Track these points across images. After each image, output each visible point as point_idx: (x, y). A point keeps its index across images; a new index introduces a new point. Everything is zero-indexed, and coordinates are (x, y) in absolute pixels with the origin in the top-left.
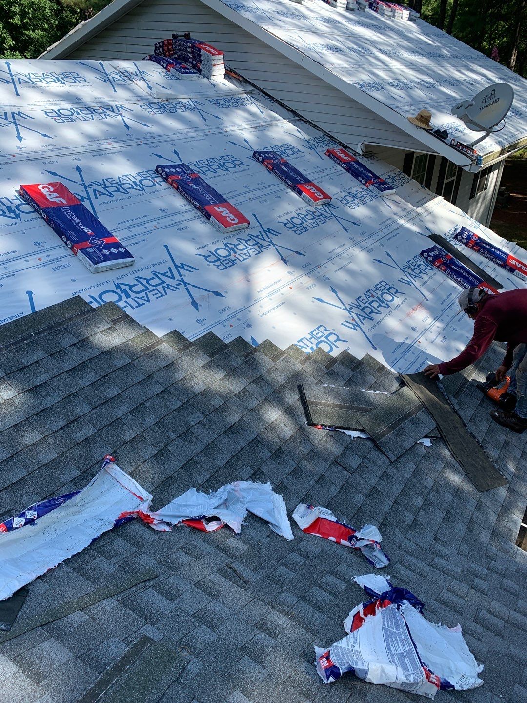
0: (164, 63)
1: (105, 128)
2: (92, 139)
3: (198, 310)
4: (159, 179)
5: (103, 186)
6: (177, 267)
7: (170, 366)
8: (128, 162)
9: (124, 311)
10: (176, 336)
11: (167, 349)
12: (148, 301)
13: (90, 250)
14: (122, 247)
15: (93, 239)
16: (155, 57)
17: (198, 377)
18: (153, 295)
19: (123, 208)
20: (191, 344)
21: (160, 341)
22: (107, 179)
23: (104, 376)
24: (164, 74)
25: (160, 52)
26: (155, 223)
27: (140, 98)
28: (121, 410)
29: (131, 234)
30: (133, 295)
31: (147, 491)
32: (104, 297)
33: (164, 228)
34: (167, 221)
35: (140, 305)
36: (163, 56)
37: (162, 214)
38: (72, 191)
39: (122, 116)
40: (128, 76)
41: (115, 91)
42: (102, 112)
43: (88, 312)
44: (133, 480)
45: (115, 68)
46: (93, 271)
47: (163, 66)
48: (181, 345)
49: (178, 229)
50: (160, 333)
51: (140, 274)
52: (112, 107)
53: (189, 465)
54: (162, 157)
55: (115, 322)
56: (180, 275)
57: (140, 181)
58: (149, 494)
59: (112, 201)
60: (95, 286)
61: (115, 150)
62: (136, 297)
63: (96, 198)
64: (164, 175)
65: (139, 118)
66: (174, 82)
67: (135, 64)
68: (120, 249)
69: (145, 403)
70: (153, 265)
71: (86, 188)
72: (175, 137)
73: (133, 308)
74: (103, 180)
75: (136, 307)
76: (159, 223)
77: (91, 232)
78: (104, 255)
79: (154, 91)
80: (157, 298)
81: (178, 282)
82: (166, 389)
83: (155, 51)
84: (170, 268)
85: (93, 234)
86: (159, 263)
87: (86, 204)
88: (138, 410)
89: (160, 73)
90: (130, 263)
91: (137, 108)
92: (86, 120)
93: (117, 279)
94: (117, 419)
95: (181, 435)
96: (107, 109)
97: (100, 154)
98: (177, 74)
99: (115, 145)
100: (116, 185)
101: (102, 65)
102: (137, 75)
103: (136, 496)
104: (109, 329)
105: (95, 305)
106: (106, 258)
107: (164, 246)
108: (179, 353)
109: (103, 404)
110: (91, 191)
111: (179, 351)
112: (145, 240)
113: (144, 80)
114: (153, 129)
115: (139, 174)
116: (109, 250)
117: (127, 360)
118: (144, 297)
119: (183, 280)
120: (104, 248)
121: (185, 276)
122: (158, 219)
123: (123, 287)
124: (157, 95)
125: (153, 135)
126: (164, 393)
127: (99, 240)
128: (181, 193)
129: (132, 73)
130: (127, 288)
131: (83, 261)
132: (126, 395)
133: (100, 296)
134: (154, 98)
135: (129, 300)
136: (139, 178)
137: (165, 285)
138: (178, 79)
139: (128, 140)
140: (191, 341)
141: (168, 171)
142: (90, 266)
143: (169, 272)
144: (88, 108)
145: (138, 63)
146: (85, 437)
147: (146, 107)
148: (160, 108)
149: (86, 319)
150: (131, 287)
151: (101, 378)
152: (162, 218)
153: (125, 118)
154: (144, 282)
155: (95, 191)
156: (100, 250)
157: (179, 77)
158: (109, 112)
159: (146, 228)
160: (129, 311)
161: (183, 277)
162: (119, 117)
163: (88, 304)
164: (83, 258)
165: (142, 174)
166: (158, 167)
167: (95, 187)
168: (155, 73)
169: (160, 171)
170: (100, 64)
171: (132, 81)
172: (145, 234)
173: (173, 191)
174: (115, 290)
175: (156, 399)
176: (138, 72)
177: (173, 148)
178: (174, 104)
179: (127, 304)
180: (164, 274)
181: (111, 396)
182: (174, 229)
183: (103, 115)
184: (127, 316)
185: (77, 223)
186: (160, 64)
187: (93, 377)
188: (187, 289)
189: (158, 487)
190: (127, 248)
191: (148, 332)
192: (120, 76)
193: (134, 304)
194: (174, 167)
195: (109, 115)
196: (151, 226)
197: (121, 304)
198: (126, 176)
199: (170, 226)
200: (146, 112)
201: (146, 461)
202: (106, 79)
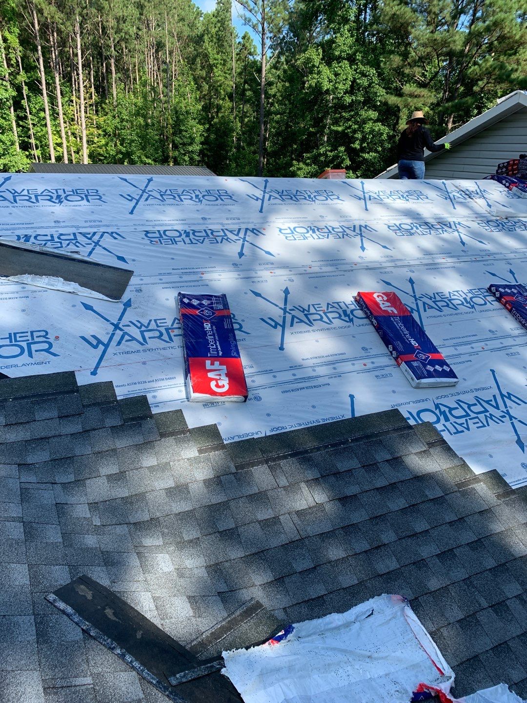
0: (507, 182)
1: (441, 243)
2: (427, 253)
3: (523, 451)
4: (491, 298)
5: (433, 300)
6: (502, 396)
7: (486, 513)
8: (460, 278)
9: (441, 435)
10: (495, 477)
11: (484, 490)
12: (468, 429)
13: (415, 364)
14: (448, 365)
15: (418, 353)
16: (497, 177)
17: (519, 537)
18: (474, 423)
19: (451, 325)
20: (513, 492)
21: (476, 479)
22: (437, 293)
23: (413, 505)
24: (505, 193)
25: (502, 171)
26: (483, 344)
27: (478, 215)
28: (427, 551)
29: (456, 352)
30: (452, 419)
31: (448, 663)
32: (422, 415)
33: (492, 350)
34: (496, 344)
35: (458, 432)
36: (505, 175)
37: (490, 335)
38: (403, 302)
39: (458, 232)
40: (469, 194)
41: (454, 208)
42: (440, 227)
43: (405, 428)
44: (434, 644)
45: (457, 187)
46: (414, 385)
47: (505, 185)
48: (501, 491)
49: (507, 354)
50: (478, 470)
51: (461, 397)
52: (450, 223)
53: (501, 648)
54: (496, 276)
55: (431, 445)
56: (506, 407)
57: (471, 298)
58: (451, 670)
59: (440, 316)
60: (414, 402)
61: (448, 265)
62: (455, 422)
63: (425, 311)
64: (498, 294)
65: (475, 235)
66: (515, 201)
67: (476, 183)
68: (445, 367)
69: (455, 550)
70: (477, 390)
71: (416, 300)
72: (512, 256)
73: (451, 434)
74: (434, 294)
75: (455, 433)
76: (487, 345)
77: (417, 345)
78: (428, 371)
79: (493, 209)
80: (478, 428)
81: (504, 414)
82: (480, 539)
83: (497, 171)
84: (494, 396)
85: (419, 347)
86: (483, 389)
87: (415, 315)
88: (446, 555)
89: (501, 192)
90: (453, 384)
91: (474, 226)
92: (424, 234)
93: (437, 398)
94: (422, 560)
95: (494, 605)
96: (444, 225)
97: (433, 267)
98: (519, 192)
99: (449, 260)
100: (446, 300)
101: (445, 184)
102: (477, 194)
103: (436, 666)
104: (424, 451)
105: (412, 422)
106: (430, 375)
107: (491, 370)
108: (498, 499)
109: (409, 537)
110: (420, 304)
111: (498, 497)
112: (470, 361)
113: (484, 198)
114: (488, 246)
115: (470, 291)
116: (434, 366)
117: (439, 493)
118: (464, 423)
119: (508, 413)
120: (429, 364)
121: (511, 408)
122: (487, 340)
123: (443, 408)
124: (497, 213)
125: (487, 252)
126: (478, 544)
127: (425, 355)
128: (514, 315)
129: (472, 192)
130: (447, 410)
131: (406, 373)
132: (434, 533)
133: (418, 413)
134: (493, 216)
135: (448, 424)
136: (470, 295)
137: (487, 414)
138: (519, 197)
139: (463, 256)
140: (514, 488)
141: (503, 291)
142: (412, 379)
143: (493, 400)
144: (426, 223)
145: (480, 182)
146: (387, 571)
147: (484, 225)
148: (499, 226)
149: (402, 436)
150: (451, 409)
151: (410, 506)
152: (491, 339)
153: (461, 235)
154: (465, 407)
155: (424, 303)
156: (425, 365)
157: (521, 196)
158: (446, 228)
159: (472, 348)
160: (446, 436)
161: (509, 409)
162: (456, 234)
163: (405, 420)
164: (406, 370)
165: (473, 291)
166: (492, 286)
167: (425, 300)
168: (496, 192)
169: (492, 290)
170: (443, 183)
171: (472, 199)
172: (471, 354)
173: (505, 312)
174: (434, 410)
175: (467, 548)
176: (478, 191)
177: (508, 267)
178: (513, 223)
179: (444, 428)
180: (488, 402)
181: (418, 529)
182: (504, 352)
183: (440, 231)
184: (443, 442)
185: (405, 334)
186: (502, 183)
187: (402, 503)
188: (512, 423)
189: (462, 664)
190: (452, 367)
191: (464, 465)
192: (461, 194)
193: (453, 430)
194: (510, 287)
195: (446, 231)
196: (478, 346)
197: (439, 427)
198: (457, 291)
199: (499, 349)
200: (485, 230)
201: (450, 624)
202: (447, 197)
